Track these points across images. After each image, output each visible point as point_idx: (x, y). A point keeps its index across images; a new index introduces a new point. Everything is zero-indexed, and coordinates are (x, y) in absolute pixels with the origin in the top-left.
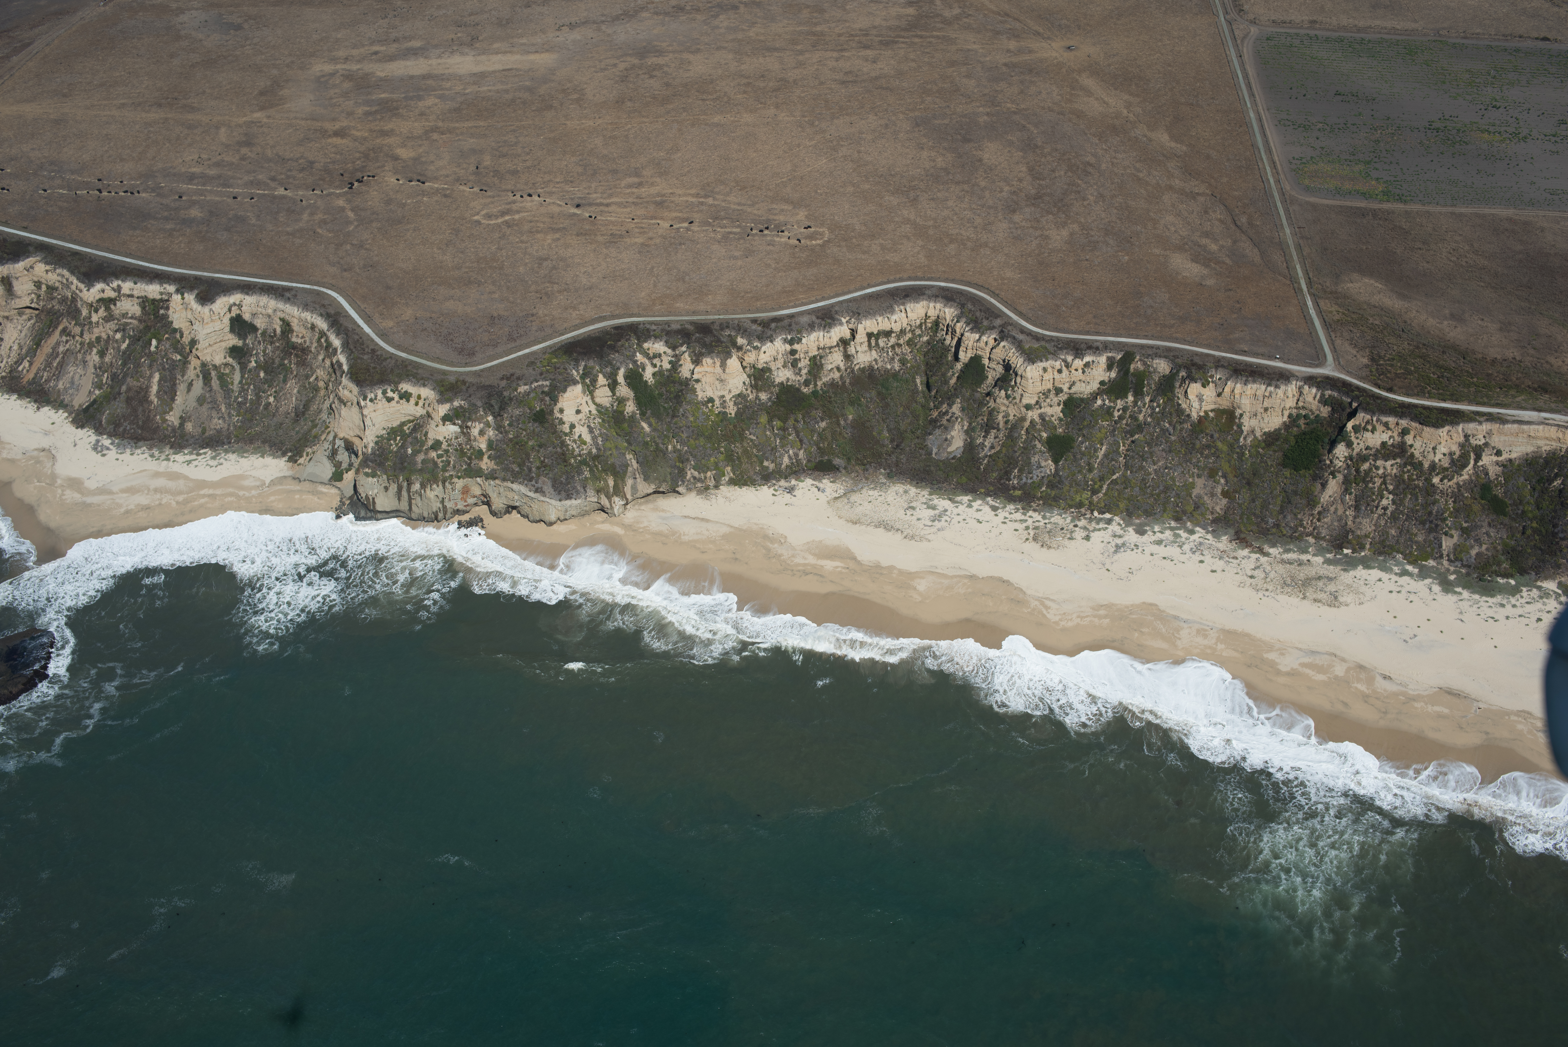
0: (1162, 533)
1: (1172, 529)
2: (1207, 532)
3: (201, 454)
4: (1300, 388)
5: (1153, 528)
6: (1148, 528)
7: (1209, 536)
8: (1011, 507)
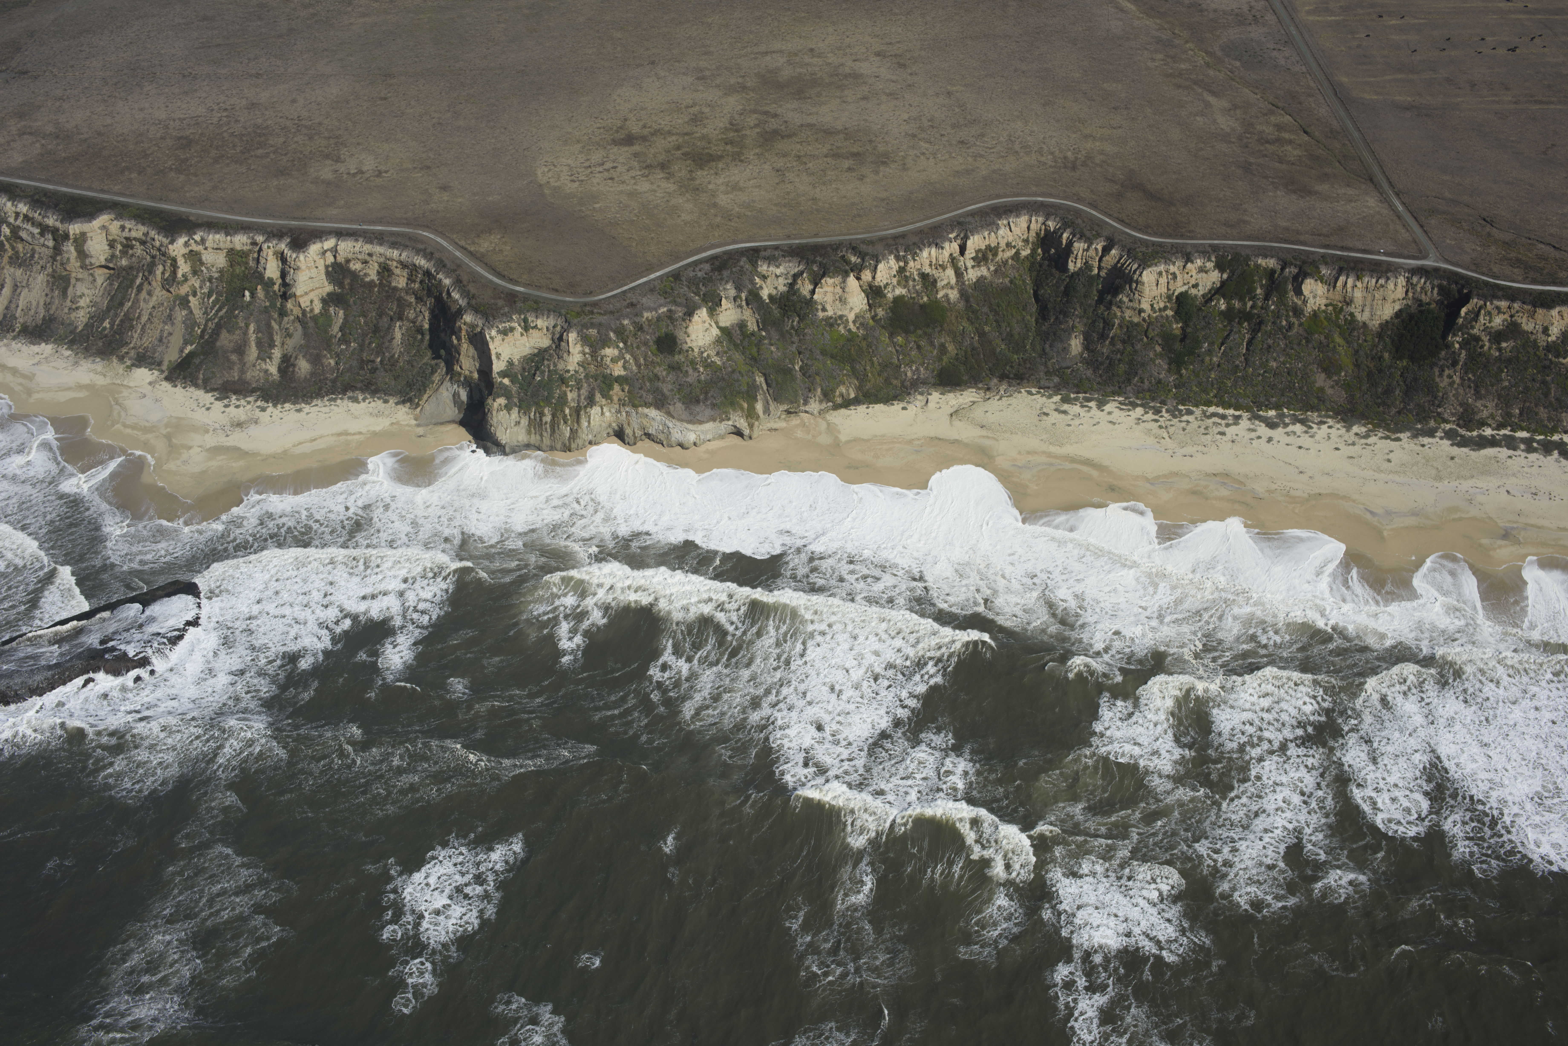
0: (1293, 425)
1: (1302, 421)
2: (1336, 422)
3: (309, 403)
5: (1284, 421)
6: (1278, 422)
7: (1339, 426)
8: (1140, 409)
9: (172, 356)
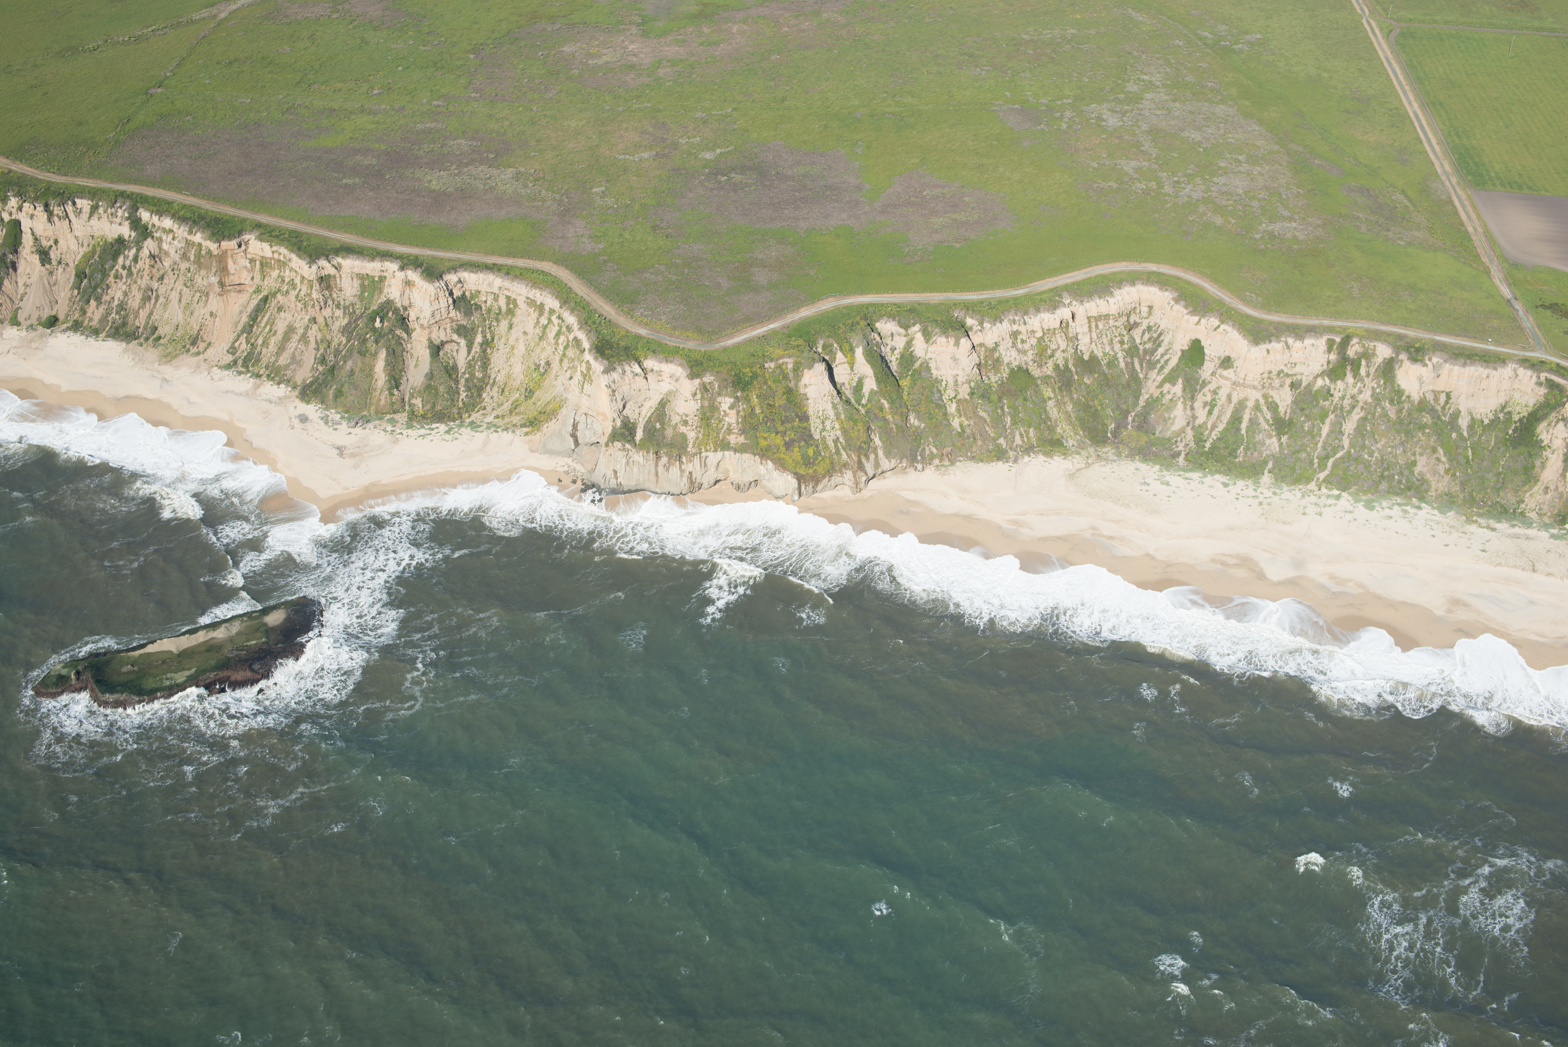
0: (1390, 508)
1: (1400, 505)
2: (1433, 508)
3: (433, 429)
4: (1515, 370)
5: (1381, 504)
6: (1376, 504)
7: (1436, 512)
8: (1241, 483)
9: (304, 374)
